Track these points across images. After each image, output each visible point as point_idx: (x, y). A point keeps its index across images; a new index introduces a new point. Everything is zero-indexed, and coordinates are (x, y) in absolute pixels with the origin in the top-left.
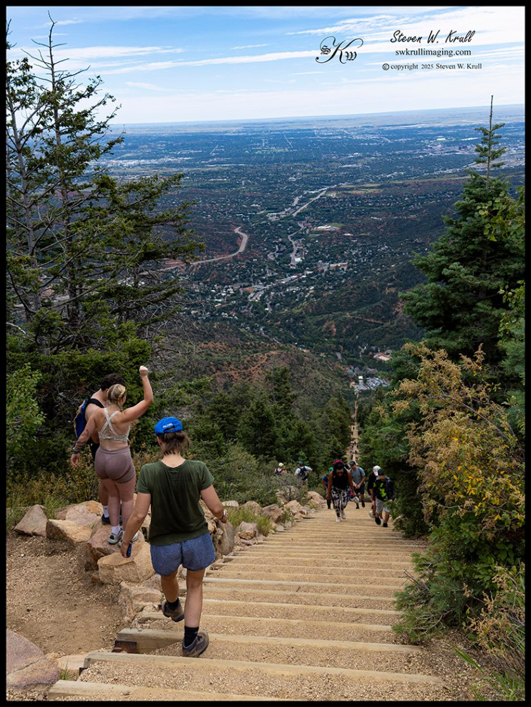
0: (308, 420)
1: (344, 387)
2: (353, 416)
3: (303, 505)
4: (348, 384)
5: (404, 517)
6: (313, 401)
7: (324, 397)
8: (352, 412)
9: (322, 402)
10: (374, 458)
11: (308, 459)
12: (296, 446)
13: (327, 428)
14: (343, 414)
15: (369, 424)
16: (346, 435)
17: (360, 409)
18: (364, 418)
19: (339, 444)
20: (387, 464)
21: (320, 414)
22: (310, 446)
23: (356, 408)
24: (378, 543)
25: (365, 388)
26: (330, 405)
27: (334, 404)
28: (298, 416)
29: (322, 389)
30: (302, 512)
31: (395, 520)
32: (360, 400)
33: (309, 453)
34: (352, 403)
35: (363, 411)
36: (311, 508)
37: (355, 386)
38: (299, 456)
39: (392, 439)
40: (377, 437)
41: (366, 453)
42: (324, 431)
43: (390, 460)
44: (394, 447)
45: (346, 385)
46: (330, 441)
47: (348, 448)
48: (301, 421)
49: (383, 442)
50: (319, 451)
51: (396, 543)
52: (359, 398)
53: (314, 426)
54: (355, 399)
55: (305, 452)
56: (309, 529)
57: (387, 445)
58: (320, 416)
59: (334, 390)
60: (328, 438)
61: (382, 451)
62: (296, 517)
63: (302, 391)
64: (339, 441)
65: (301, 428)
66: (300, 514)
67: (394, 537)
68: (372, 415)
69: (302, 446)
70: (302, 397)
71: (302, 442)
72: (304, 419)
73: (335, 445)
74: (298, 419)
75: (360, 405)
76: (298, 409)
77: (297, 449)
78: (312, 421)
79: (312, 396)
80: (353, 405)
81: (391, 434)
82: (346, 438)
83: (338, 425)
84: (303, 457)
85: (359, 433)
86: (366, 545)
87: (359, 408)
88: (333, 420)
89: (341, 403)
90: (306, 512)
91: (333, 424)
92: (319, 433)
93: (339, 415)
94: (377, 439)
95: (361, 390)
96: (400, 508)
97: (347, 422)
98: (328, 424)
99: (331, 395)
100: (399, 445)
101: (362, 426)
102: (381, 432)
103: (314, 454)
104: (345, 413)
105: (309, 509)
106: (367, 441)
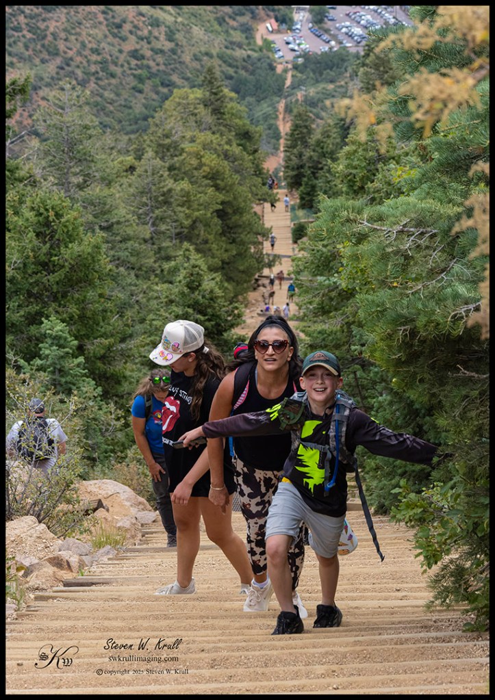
0: (80, 187)
1: (232, 45)
2: (274, 163)
3: (64, 535)
4: (248, 31)
5: (471, 554)
6: (99, 109)
7: (147, 87)
8: (264, 148)
9: (138, 109)
10: (355, 329)
11: (81, 349)
12: (30, 294)
13: (162, 219)
14: (226, 156)
15: (334, 194)
16: (243, 243)
17: (300, 134)
18: (316, 168)
19: (210, 283)
20: (406, 345)
21: (130, 159)
22: (91, 294)
23: (285, 127)
24: (367, 658)
25: (318, 47)
26: (170, 121)
27: (189, 114)
28: (38, 172)
29: (135, 54)
30: (58, 562)
31: (436, 569)
32: (300, 95)
33: (85, 325)
34: (265, 108)
35: (313, 140)
36: (99, 545)
37: (279, 40)
38: (41, 338)
39: (423, 242)
40: (361, 238)
41: (324, 311)
42: (147, 231)
43: (413, 333)
44: (433, 273)
45: (238, 36)
46: (175, 271)
47: (252, 296)
48: (49, 192)
49: (385, 257)
50: (129, 313)
51: (438, 654)
52: (294, 87)
53: (101, 209)
54: (279, 91)
55: (69, 321)
56: (88, 623)
57: (404, 268)
58: (132, 169)
59: (187, 58)
60: (168, 258)
61: (383, 295)
62: (33, 580)
63: (52, 68)
64: (212, 269)
65: (47, 224)
66: (50, 570)
67: (433, 634)
68: (349, 156)
69: (55, 299)
70: (52, 94)
71: (53, 278)
72: (63, 183)
73: (193, 286)
74: (34, 184)
75: (299, 115)
76: (35, 143)
77: (34, 308)
78: (96, 190)
79: (92, 85)
80: (269, 118)
81: (420, 223)
82: (241, 255)
83: (206, 206)
84: (58, 341)
85: (299, 233)
86: (320, 669)
87: (296, 127)
88: (185, 185)
89: (217, 112)
90: (74, 560)
91: (187, 201)
92: (125, 239)
93: (210, 160)
94: (364, 247)
95: (306, 55)
96: (455, 521)
97: (243, 190)
98: (166, 202)
99: (175, 78)
100: (457, 267)
101: (308, 203)
102: (380, 218)
103: (105, 328)
104: (236, 150)
105: (88, 547)
106: (326, 264)
